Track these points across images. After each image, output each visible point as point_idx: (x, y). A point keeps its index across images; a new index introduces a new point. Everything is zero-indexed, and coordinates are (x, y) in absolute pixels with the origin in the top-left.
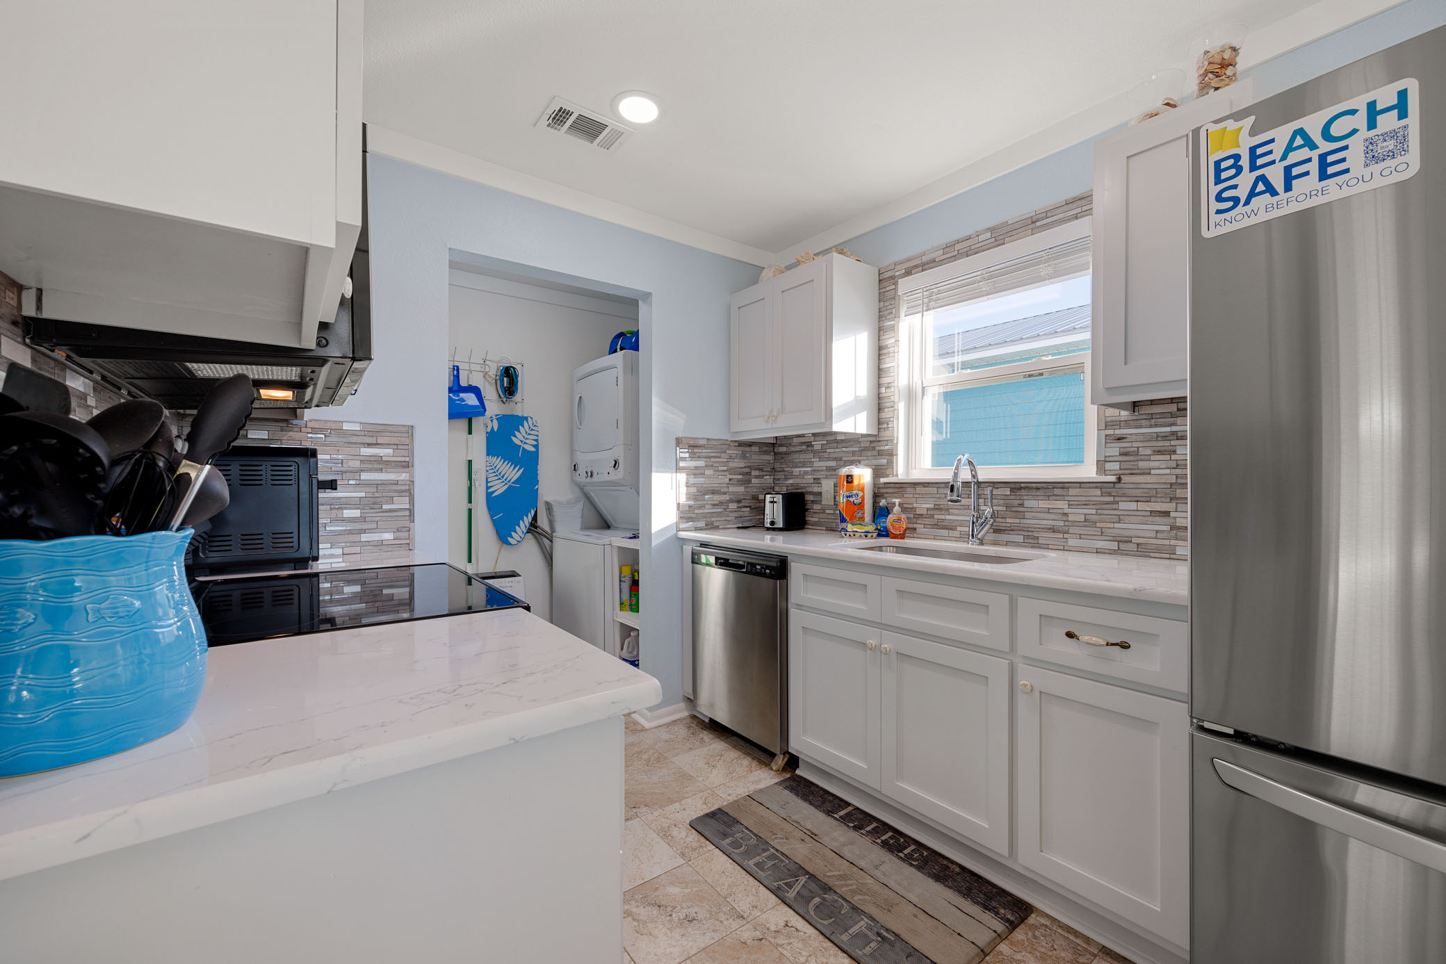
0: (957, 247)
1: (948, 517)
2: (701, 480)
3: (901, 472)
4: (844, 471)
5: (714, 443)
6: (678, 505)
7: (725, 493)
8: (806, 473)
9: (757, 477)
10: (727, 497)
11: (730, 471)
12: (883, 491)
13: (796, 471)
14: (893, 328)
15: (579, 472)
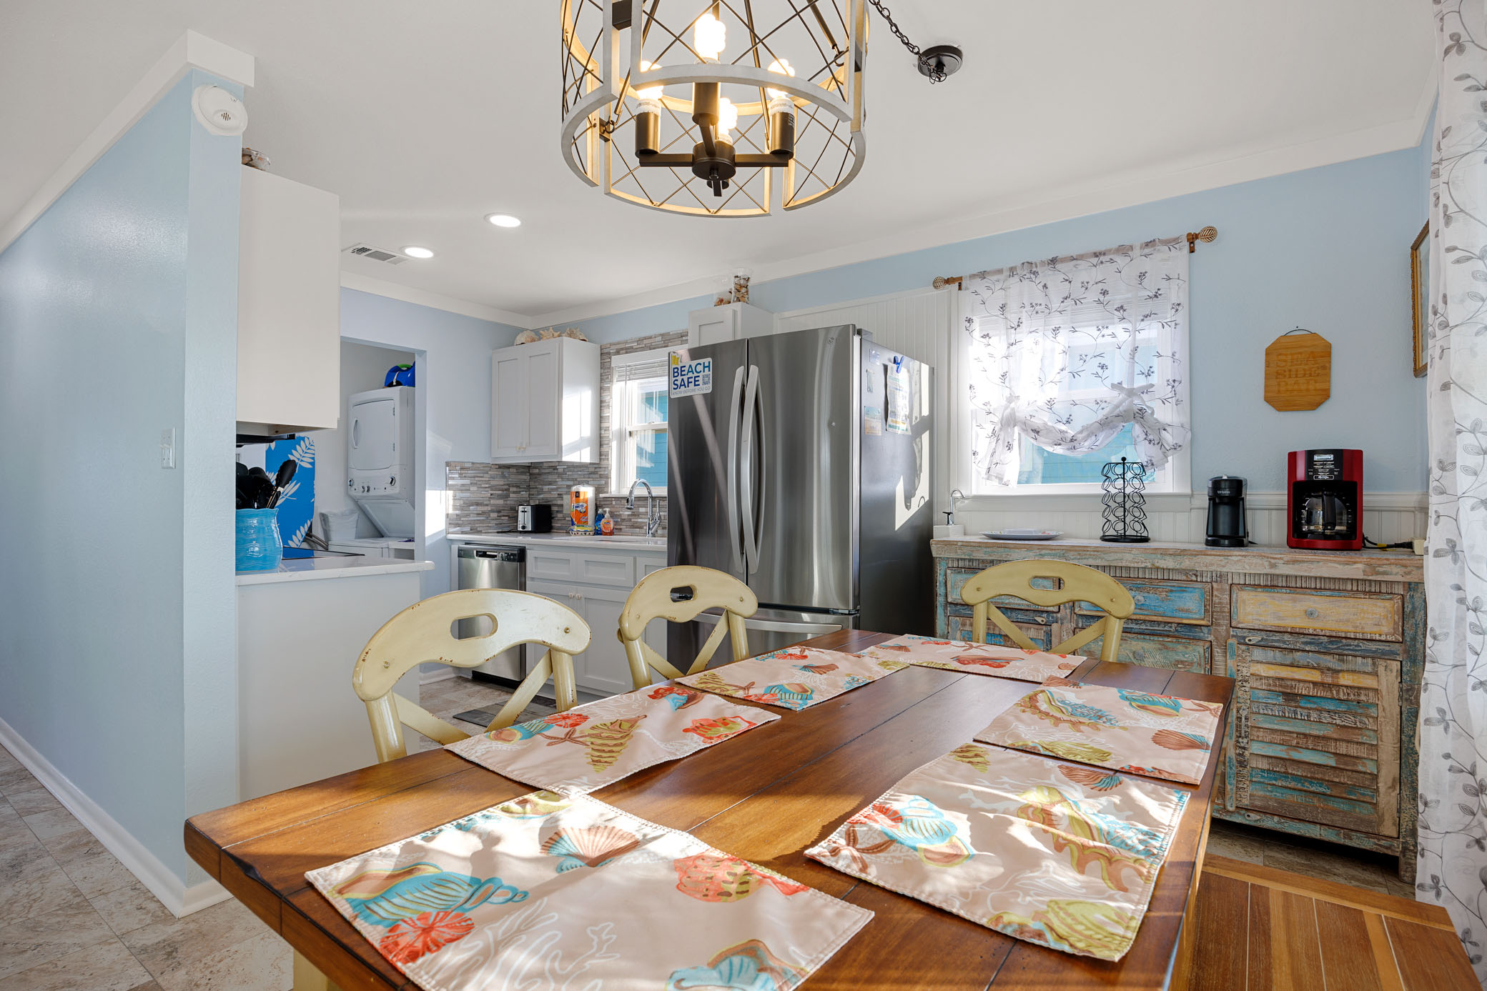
0: (645, 342)
1: (640, 520)
2: (467, 494)
3: (613, 489)
4: (574, 489)
5: (478, 466)
6: (447, 515)
7: (487, 505)
8: (553, 490)
9: (514, 493)
10: (489, 508)
11: (492, 488)
12: (602, 503)
13: (546, 488)
14: (609, 389)
15: (354, 487)
